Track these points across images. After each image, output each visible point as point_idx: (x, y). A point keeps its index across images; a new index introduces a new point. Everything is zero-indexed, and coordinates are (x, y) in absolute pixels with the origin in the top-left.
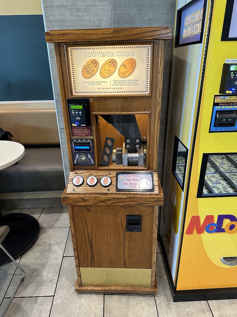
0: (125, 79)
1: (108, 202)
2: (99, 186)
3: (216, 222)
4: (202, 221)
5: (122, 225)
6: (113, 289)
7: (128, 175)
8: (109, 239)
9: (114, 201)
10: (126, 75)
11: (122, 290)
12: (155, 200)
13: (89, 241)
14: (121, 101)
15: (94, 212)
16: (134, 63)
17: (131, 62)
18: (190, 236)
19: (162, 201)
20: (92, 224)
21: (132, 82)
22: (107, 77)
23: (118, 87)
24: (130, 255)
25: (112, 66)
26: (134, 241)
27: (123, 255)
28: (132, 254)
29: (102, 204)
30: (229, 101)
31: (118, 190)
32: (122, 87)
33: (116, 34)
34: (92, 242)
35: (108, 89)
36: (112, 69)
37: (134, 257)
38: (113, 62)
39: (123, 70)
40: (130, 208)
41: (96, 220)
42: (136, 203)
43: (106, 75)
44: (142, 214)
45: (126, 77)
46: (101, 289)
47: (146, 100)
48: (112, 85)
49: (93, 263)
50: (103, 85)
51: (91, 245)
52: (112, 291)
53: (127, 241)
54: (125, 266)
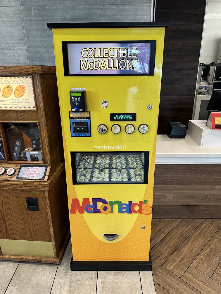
0: (19, 99)
1: (9, 187)
2: (5, 175)
3: (92, 204)
4: (81, 203)
5: (24, 205)
6: (25, 258)
7: (28, 167)
8: (16, 216)
9: (14, 186)
10: (20, 96)
11: (32, 259)
12: (42, 185)
13: (2, 217)
14: (17, 113)
15: (2, 195)
16: (24, 88)
17: (22, 88)
18: (74, 215)
19: (48, 186)
20: (3, 204)
21: (25, 100)
22: (7, 97)
23: (15, 104)
24: (34, 229)
25: (9, 90)
26: (35, 218)
27: (29, 230)
28: (36, 229)
29: (5, 188)
30: (80, 116)
31: (18, 178)
32: (18, 103)
33: (5, 70)
34: (4, 218)
35: (9, 105)
36: (10, 92)
37: (38, 232)
38: (9, 88)
39: (17, 93)
40: (28, 192)
41: (5, 201)
42: (29, 188)
43: (7, 96)
44: (37, 197)
45: (19, 97)
46: (16, 258)
47: (34, 113)
48: (11, 103)
49: (8, 236)
50: (5, 102)
51: (4, 220)
52: (24, 259)
53: (30, 218)
54: (32, 239)
